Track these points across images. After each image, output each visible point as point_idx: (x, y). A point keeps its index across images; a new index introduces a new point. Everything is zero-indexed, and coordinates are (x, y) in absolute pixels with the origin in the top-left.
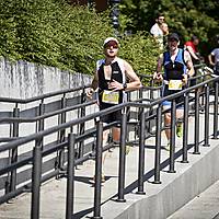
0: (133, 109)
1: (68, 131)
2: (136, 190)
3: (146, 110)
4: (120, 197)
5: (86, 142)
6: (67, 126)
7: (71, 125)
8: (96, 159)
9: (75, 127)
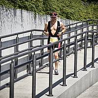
0: (90, 33)
1: (63, 42)
2: (91, 66)
3: (95, 34)
4: (84, 69)
5: (71, 47)
6: (63, 41)
7: (65, 40)
8: (75, 54)
9: (66, 41)
